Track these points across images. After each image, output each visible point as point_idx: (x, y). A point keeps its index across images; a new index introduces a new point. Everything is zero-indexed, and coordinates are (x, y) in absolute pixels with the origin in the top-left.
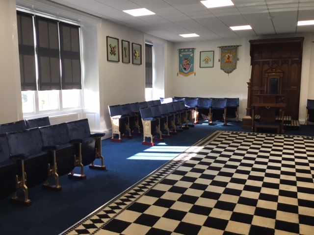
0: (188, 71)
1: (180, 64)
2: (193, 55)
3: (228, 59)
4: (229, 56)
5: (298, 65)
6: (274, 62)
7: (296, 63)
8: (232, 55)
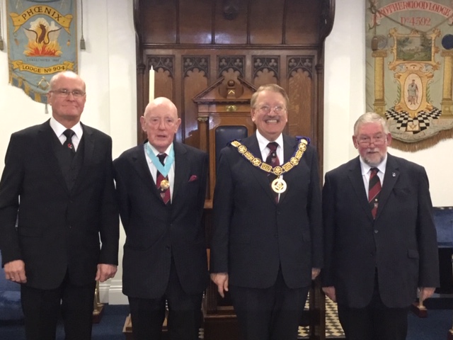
3: (41, 39)
4: (42, 27)
5: (310, 76)
6: (224, 62)
7: (304, 70)
8: (57, 24)
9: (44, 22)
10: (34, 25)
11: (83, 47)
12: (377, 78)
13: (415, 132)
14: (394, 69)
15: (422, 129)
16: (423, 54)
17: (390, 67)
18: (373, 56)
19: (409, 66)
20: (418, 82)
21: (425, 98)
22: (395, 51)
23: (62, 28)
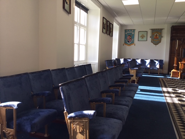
0: (130, 43)
2: (134, 34)
3: (156, 36)
4: (156, 35)
9: (157, 34)
10: (155, 34)
11: (162, 37)
23: (159, 35)
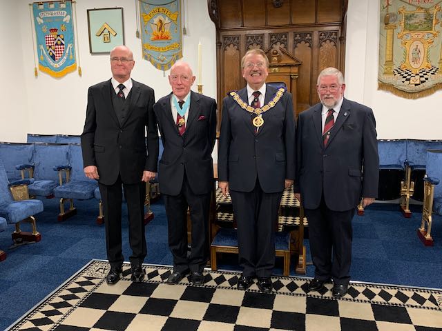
1: (39, 44)
2: (71, 20)
3: (160, 29)
4: (161, 21)
5: (335, 45)
6: (274, 38)
7: (331, 41)
8: (169, 19)
9: (161, 18)
10: (156, 21)
12: (388, 45)
13: (416, 85)
14: (401, 37)
15: (422, 82)
16: (426, 25)
17: (399, 36)
18: (385, 29)
19: (414, 35)
20: (421, 47)
21: (425, 59)
22: (403, 24)
23: (172, 21)
